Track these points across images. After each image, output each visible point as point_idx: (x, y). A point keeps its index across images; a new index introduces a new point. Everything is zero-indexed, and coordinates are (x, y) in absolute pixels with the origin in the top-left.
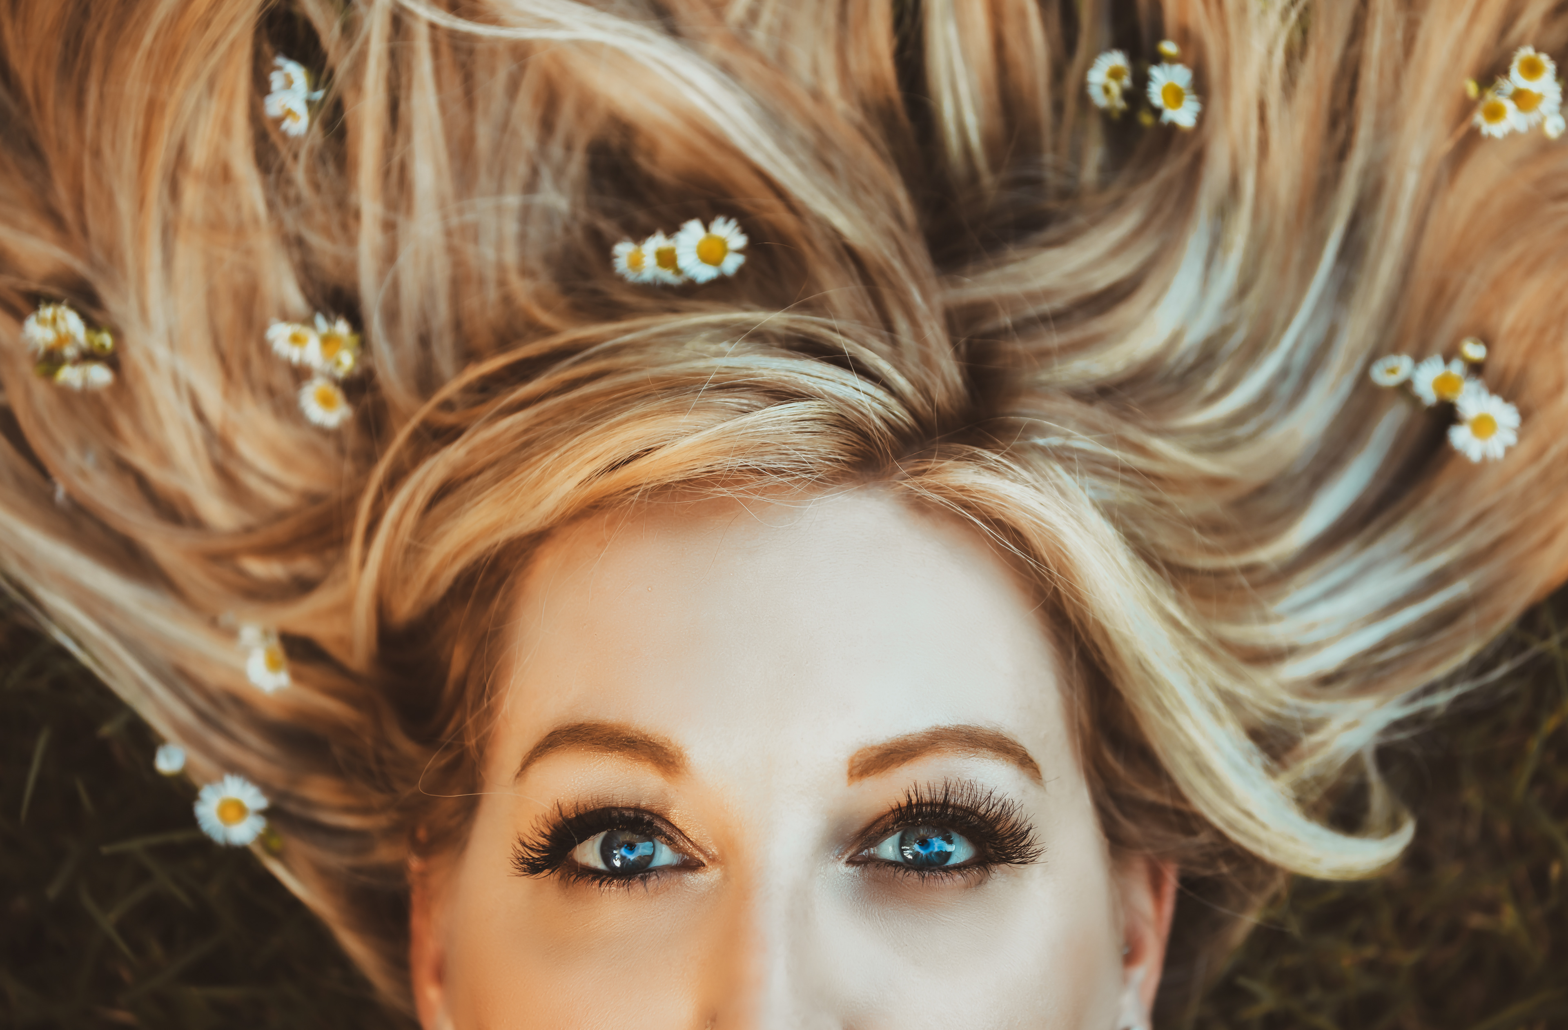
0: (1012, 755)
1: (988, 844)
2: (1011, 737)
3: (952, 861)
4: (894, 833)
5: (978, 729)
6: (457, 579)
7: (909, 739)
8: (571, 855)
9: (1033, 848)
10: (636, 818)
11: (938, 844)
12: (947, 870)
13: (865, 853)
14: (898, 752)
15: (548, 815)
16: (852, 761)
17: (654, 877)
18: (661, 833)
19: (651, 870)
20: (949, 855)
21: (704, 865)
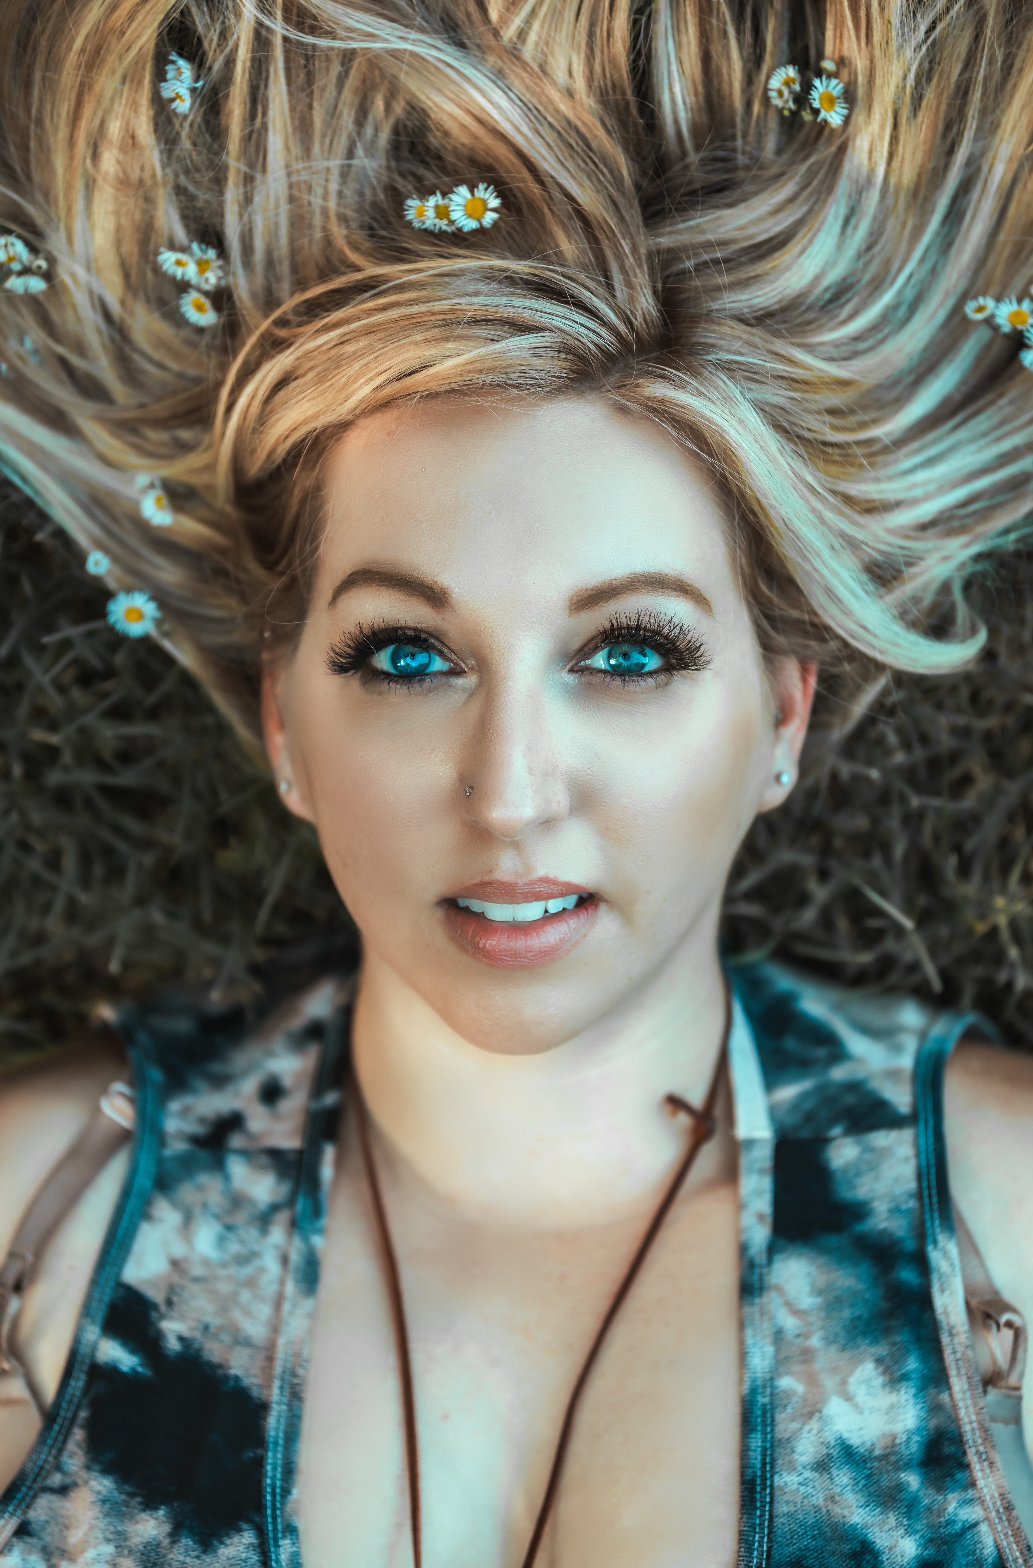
0: (690, 595)
1: (671, 656)
2: (690, 582)
3: (646, 669)
4: (603, 649)
5: (665, 575)
6: (289, 452)
7: (614, 582)
8: (370, 661)
9: (704, 659)
10: (416, 636)
11: (637, 658)
12: (641, 675)
13: (582, 663)
14: (606, 592)
15: (352, 632)
16: (572, 599)
17: (428, 680)
18: (433, 648)
19: (426, 675)
20: (643, 665)
21: (465, 672)
